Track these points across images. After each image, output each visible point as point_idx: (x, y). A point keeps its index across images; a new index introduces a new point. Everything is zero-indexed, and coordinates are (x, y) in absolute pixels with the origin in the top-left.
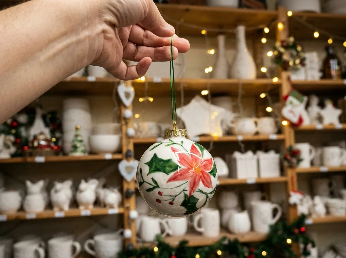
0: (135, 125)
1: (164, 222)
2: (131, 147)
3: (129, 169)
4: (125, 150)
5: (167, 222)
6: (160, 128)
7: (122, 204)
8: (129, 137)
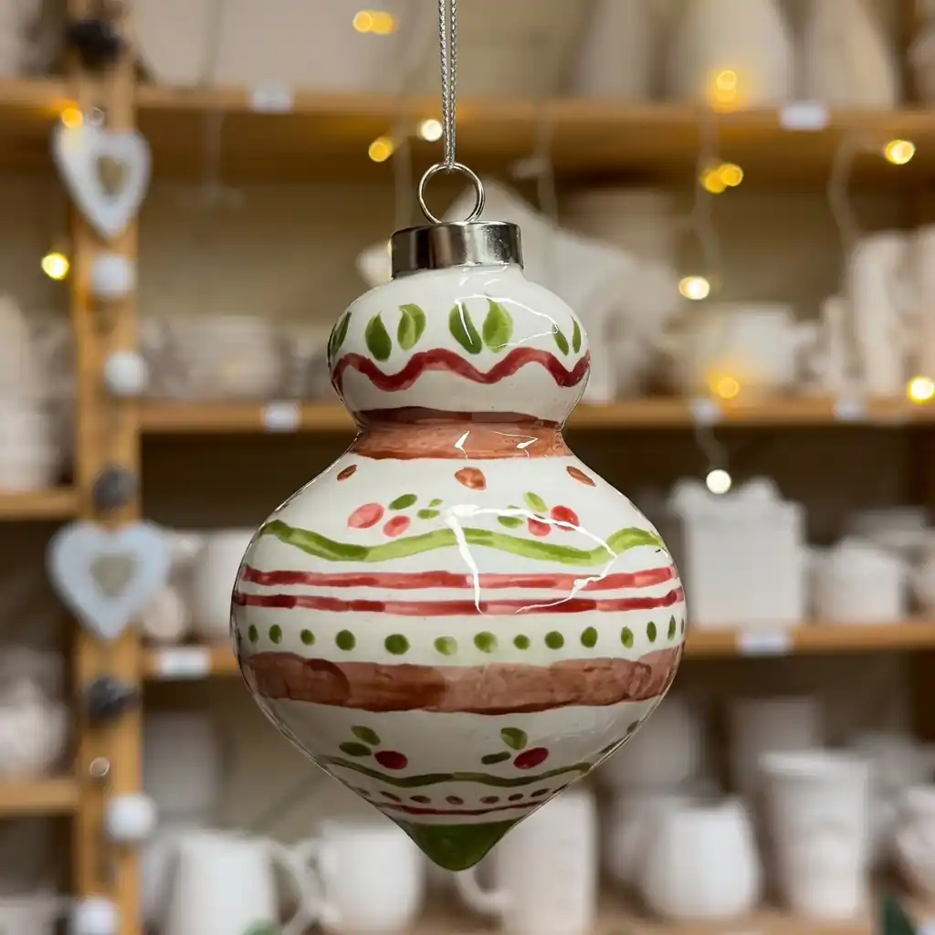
0: (152, 333)
1: (295, 858)
2: (125, 455)
3: (112, 574)
4: (89, 468)
5: (313, 864)
6: (283, 349)
7: (65, 762)
8: (110, 399)
